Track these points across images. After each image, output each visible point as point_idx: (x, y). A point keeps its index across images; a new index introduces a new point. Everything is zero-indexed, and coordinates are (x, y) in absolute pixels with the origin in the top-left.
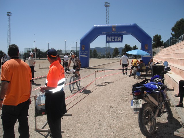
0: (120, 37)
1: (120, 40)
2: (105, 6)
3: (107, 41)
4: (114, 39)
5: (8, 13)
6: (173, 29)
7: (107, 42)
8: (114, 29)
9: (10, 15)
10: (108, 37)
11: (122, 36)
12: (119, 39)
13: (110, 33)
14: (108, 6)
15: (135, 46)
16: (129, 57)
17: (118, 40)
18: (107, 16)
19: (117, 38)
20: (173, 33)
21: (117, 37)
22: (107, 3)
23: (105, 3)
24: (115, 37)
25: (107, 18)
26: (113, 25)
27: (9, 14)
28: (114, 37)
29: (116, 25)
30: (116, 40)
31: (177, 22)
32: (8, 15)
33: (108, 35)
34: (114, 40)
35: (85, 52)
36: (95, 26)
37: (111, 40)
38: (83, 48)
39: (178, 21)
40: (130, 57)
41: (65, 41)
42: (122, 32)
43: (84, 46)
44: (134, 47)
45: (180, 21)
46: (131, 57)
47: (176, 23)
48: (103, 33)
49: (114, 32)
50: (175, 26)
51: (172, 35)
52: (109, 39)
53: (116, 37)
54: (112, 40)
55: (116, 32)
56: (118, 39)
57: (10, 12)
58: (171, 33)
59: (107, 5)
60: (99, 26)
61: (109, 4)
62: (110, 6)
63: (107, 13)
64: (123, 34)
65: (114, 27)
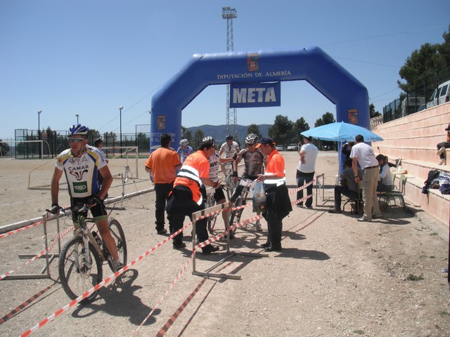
0: (272, 91)
1: (274, 100)
2: (224, 17)
3: (235, 101)
4: (253, 98)
6: (404, 73)
7: (233, 105)
8: (253, 65)
10: (234, 90)
11: (279, 84)
12: (271, 96)
13: (243, 76)
14: (231, 18)
15: (302, 119)
16: (287, 147)
17: (267, 100)
18: (230, 43)
19: (264, 93)
20: (404, 82)
21: (264, 89)
22: (229, 9)
23: (224, 9)
24: (258, 90)
26: (251, 52)
28: (254, 90)
29: (260, 52)
30: (260, 100)
31: (415, 54)
33: (235, 85)
34: (254, 101)
36: (196, 56)
37: (244, 101)
38: (161, 125)
39: (416, 51)
40: (289, 148)
41: (121, 109)
42: (278, 74)
43: (164, 117)
44: (298, 120)
45: (420, 51)
46: (293, 147)
47: (410, 56)
48: (221, 77)
49: (254, 72)
50: (409, 63)
51: (402, 87)
52: (240, 95)
53: (260, 90)
54: (249, 101)
55: (260, 75)
56: (267, 95)
58: (399, 82)
59: (229, 15)
60: (207, 56)
61: (233, 12)
62: (235, 17)
63: (230, 36)
64: (279, 79)
65: (253, 59)
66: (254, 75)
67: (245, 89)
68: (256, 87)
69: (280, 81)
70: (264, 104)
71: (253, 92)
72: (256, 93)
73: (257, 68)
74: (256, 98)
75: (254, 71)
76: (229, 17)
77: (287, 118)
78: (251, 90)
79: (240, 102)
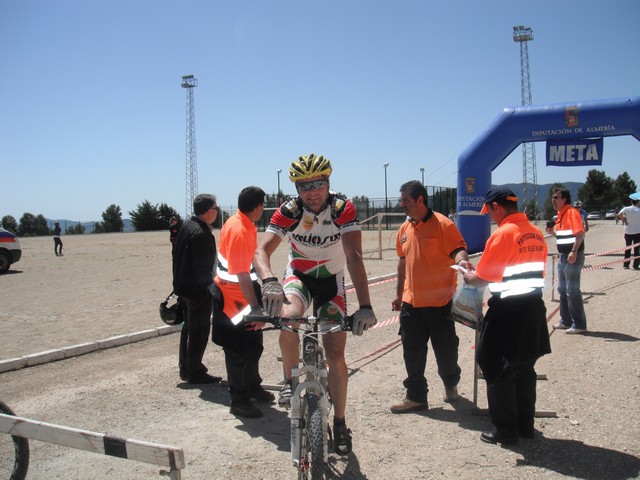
0: (594, 147)
2: (515, 39)
4: (573, 156)
5: (185, 78)
8: (572, 120)
9: (192, 86)
10: (551, 148)
11: (601, 140)
12: (592, 154)
13: (561, 132)
14: (525, 40)
15: (625, 174)
16: (605, 214)
17: (588, 158)
18: (525, 75)
19: (585, 151)
21: (585, 146)
22: (521, 28)
23: (515, 29)
24: (577, 147)
25: (522, 81)
27: (188, 83)
28: (573, 147)
29: (579, 104)
30: (580, 158)
32: (185, 86)
33: (551, 142)
34: (573, 159)
35: (478, 199)
36: (506, 110)
37: (563, 160)
38: (470, 188)
42: (600, 129)
43: (473, 179)
44: (619, 177)
48: (537, 133)
49: (573, 128)
53: (581, 147)
55: (580, 130)
56: (589, 153)
57: (191, 77)
59: (522, 36)
61: (528, 33)
62: (531, 39)
63: (525, 64)
64: (602, 135)
65: (571, 113)
66: (573, 132)
67: (563, 147)
68: (575, 144)
69: (603, 137)
70: (585, 163)
71: (573, 150)
72: (576, 151)
73: (577, 124)
74: (576, 156)
75: (574, 126)
76: (523, 39)
77: (604, 173)
78: (570, 148)
79: (557, 160)
